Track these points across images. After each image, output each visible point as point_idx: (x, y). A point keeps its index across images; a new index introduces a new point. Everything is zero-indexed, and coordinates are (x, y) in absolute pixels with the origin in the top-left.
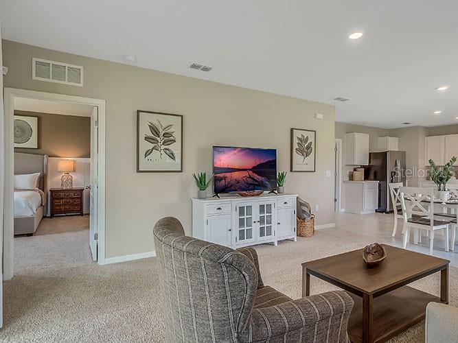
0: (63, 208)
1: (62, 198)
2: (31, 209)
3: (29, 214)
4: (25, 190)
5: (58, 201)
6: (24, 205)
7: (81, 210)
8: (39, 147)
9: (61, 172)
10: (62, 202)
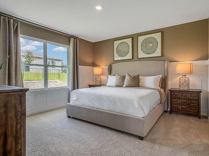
0: (180, 107)
1: (180, 98)
2: (143, 110)
3: (140, 115)
4: (152, 89)
5: (176, 100)
6: (136, 105)
7: (199, 112)
8: (162, 55)
9: (179, 74)
10: (179, 101)
